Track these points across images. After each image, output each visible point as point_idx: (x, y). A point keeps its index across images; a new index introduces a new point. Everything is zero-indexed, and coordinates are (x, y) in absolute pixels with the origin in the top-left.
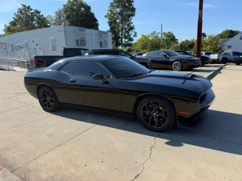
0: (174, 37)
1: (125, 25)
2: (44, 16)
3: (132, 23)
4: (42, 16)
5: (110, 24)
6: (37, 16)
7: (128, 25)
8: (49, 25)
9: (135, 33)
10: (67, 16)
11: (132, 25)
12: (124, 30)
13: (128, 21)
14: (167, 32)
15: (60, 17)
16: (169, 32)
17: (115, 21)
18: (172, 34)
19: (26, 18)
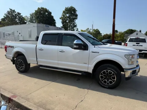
0: (100, 32)
1: (71, 24)
2: (23, 16)
3: (75, 23)
4: (22, 16)
5: (63, 23)
6: (18, 16)
7: (73, 24)
8: (25, 21)
9: (77, 29)
10: (37, 17)
11: (75, 24)
12: (71, 27)
13: (73, 22)
14: (95, 29)
15: (33, 17)
16: (96, 29)
17: (66, 21)
18: (99, 30)
19: (12, 17)
